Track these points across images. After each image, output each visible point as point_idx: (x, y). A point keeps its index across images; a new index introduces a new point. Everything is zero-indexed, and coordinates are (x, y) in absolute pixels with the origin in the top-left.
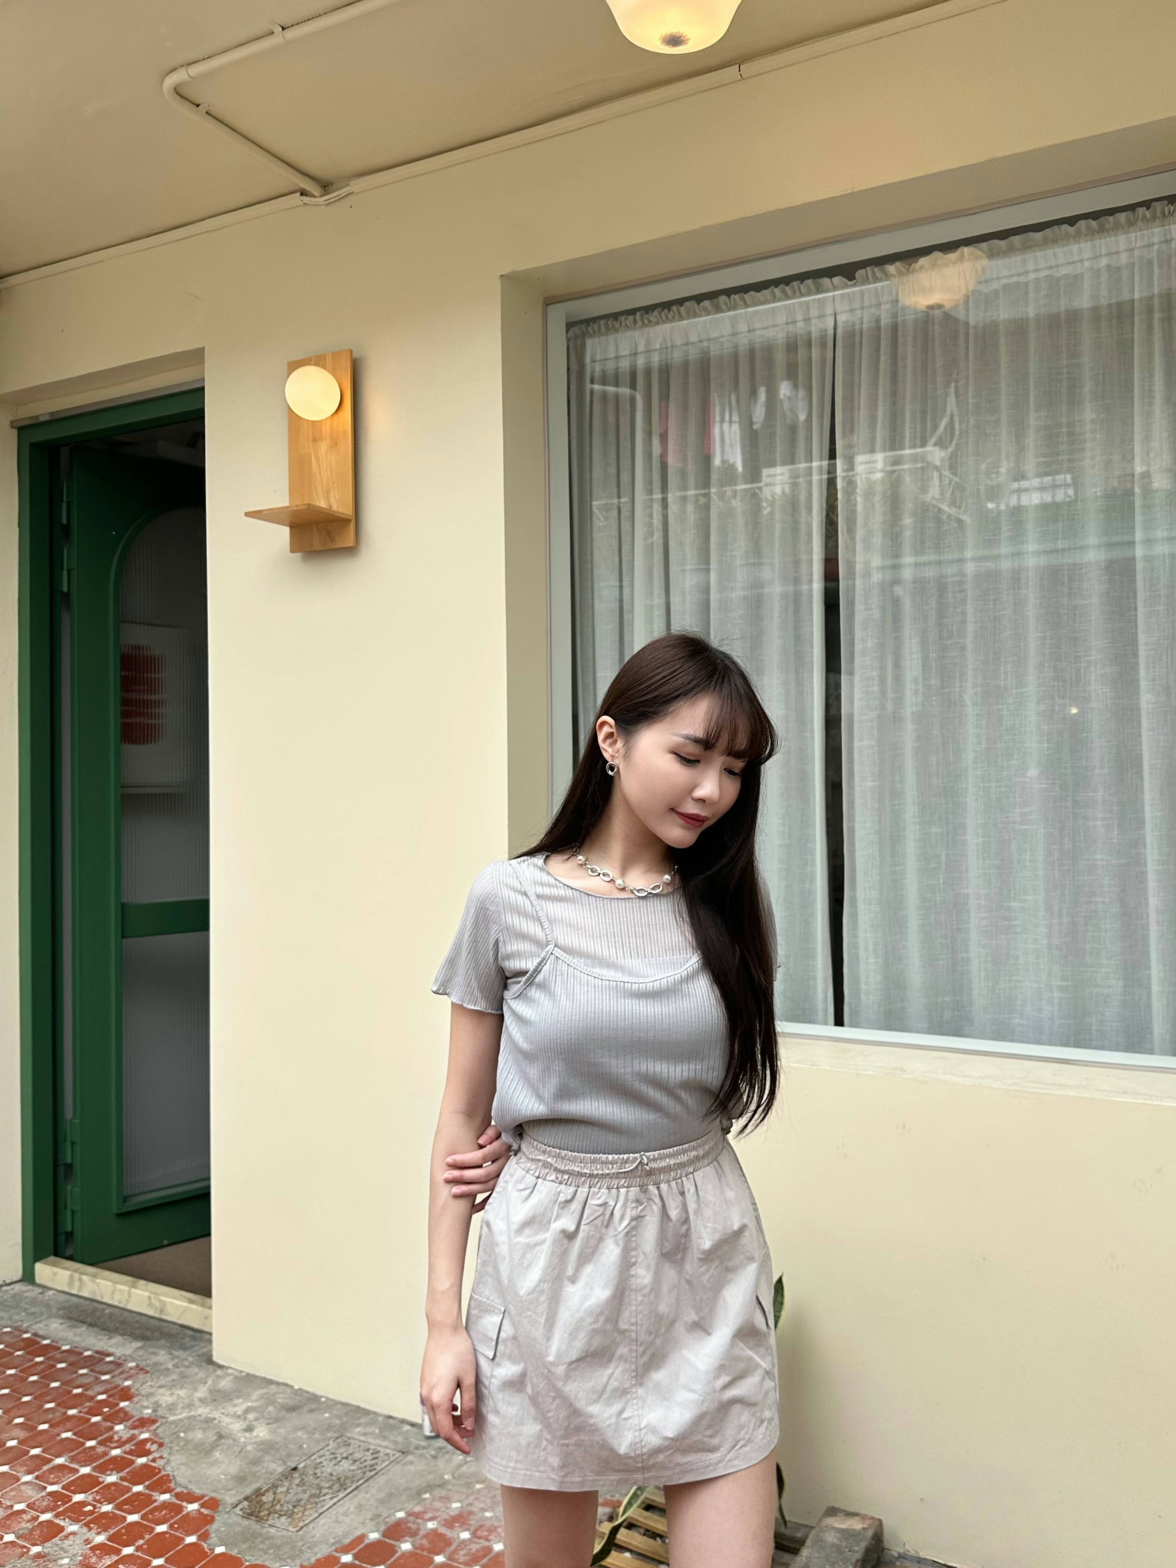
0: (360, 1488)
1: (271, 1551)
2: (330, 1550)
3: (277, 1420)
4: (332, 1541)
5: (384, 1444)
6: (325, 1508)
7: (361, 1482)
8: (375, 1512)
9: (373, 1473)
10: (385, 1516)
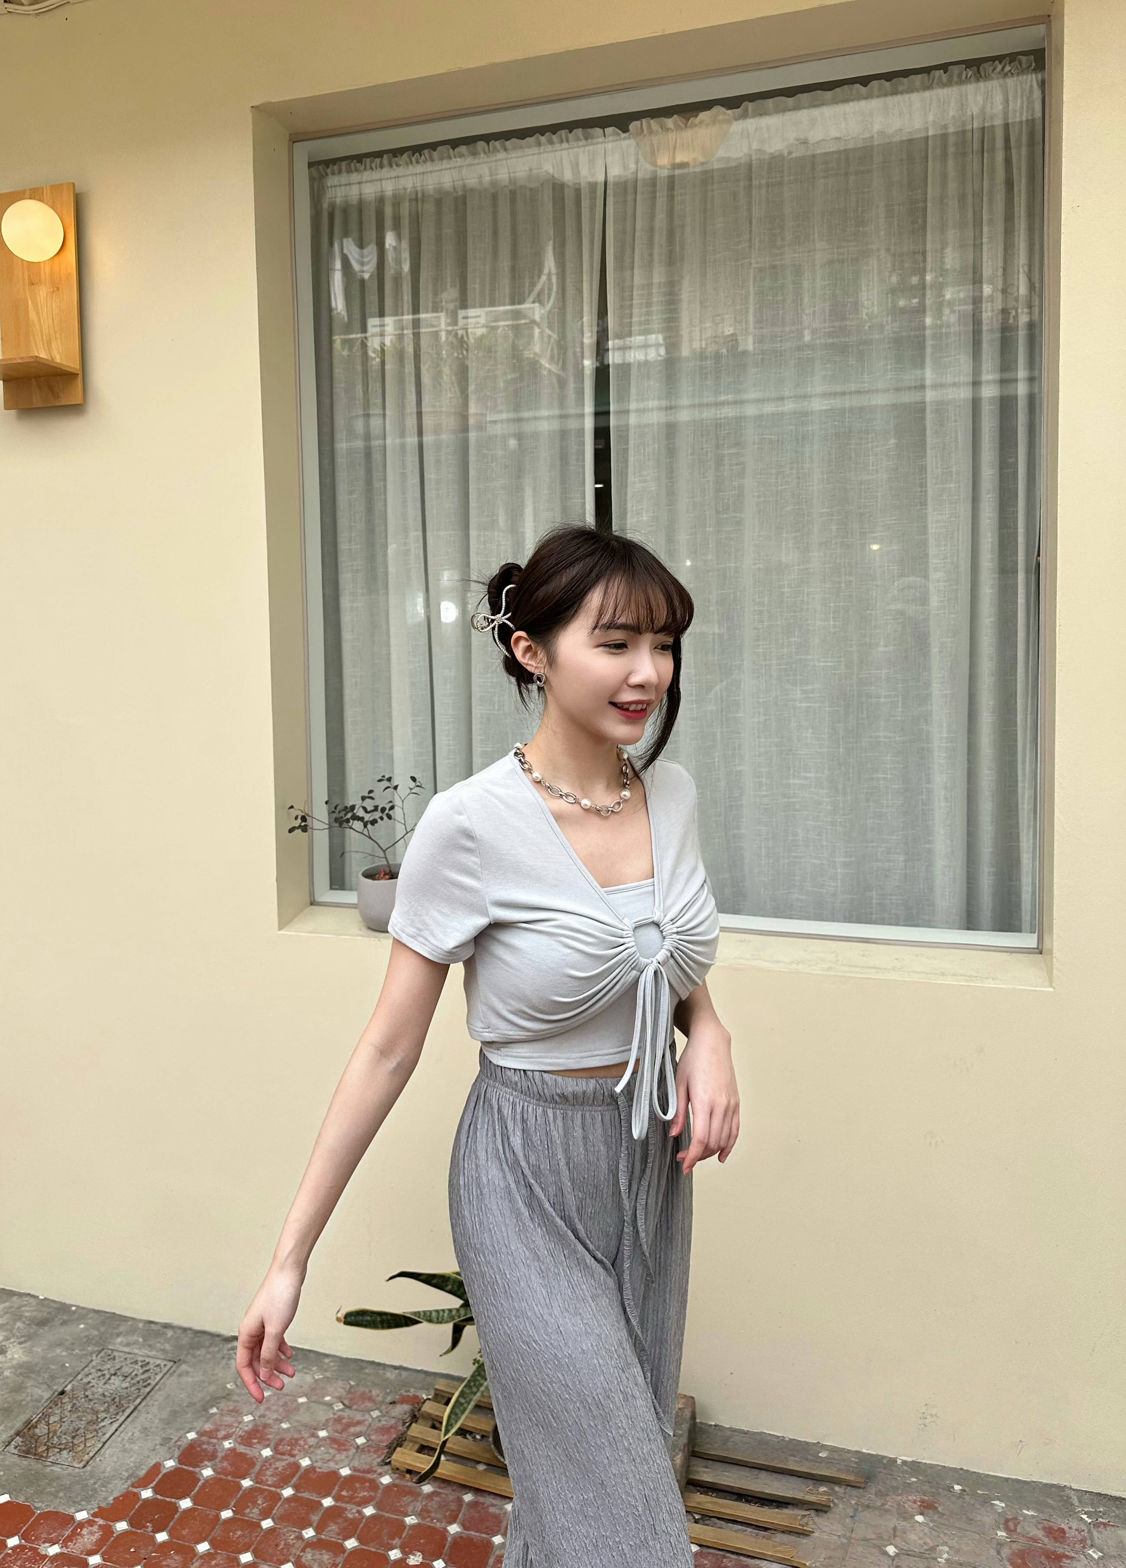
0: (140, 1407)
1: (61, 1494)
2: (126, 1486)
3: (29, 1337)
4: (126, 1474)
5: (151, 1354)
6: (107, 1436)
7: (139, 1400)
8: (164, 1436)
9: (148, 1389)
10: (176, 1439)
